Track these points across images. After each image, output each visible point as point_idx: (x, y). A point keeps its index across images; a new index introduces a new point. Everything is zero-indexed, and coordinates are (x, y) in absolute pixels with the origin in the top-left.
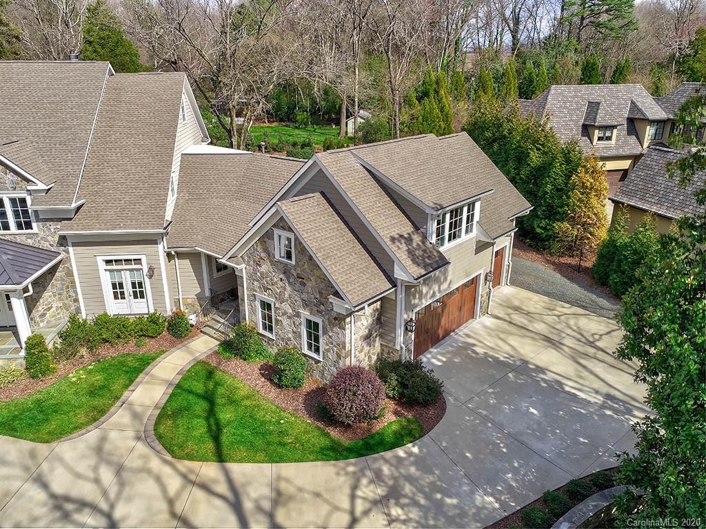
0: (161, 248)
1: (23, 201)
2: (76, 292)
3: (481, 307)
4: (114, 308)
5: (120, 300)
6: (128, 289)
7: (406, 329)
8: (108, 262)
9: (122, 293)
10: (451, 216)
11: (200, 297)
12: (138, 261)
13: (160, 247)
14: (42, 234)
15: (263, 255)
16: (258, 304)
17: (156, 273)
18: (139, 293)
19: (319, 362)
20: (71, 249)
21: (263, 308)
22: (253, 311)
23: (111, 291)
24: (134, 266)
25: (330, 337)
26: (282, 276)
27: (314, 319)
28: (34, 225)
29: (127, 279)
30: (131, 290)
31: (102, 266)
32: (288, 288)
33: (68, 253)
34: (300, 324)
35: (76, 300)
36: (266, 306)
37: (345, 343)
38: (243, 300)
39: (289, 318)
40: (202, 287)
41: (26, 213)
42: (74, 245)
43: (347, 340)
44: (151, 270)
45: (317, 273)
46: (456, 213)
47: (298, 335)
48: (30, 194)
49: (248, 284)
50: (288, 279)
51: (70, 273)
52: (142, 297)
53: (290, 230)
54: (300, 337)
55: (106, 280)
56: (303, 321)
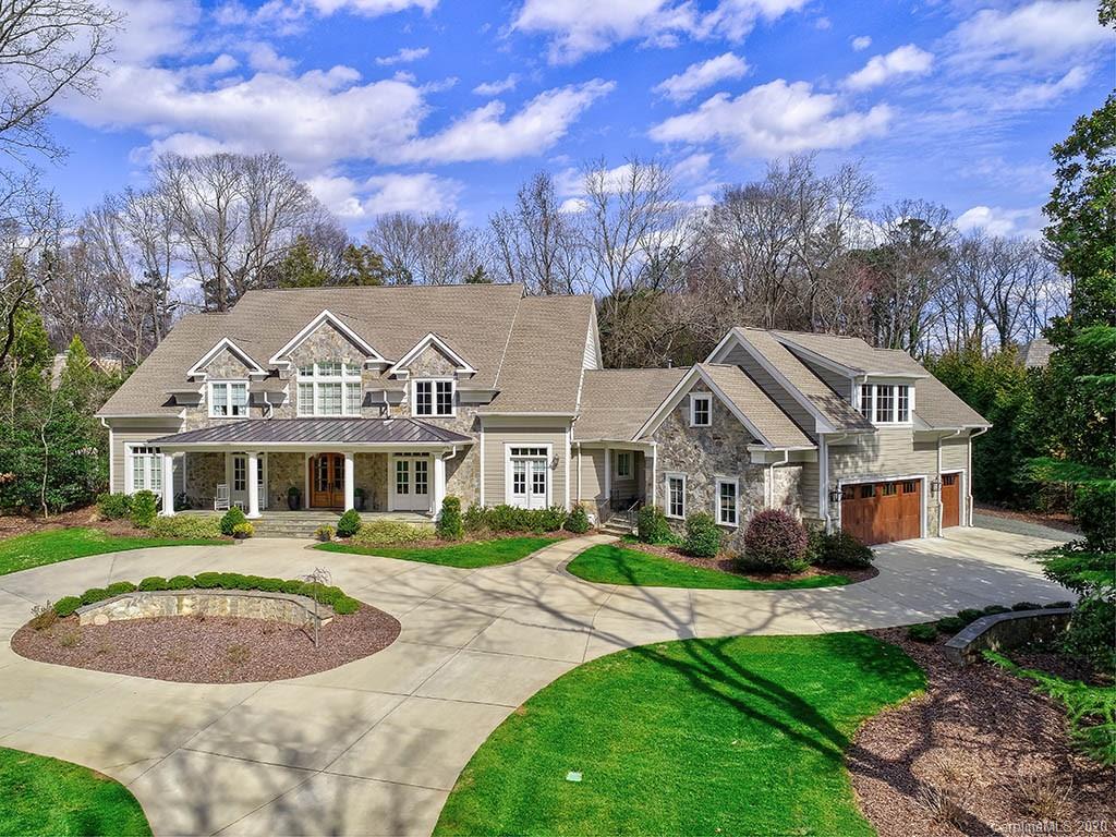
0: (568, 438)
1: (448, 386)
2: (479, 481)
3: (929, 525)
4: (513, 500)
5: (520, 494)
6: (529, 482)
7: (832, 500)
8: (515, 451)
9: (523, 486)
10: (879, 392)
11: (599, 500)
12: (544, 451)
13: (568, 435)
14: (458, 419)
15: (677, 426)
16: (667, 483)
17: (560, 464)
18: (539, 488)
19: (735, 529)
20: (483, 435)
21: (673, 487)
22: (662, 493)
23: (513, 482)
24: (538, 456)
25: (747, 495)
26: (697, 443)
27: (729, 481)
28: (454, 409)
29: (530, 470)
30: (532, 483)
31: (508, 454)
32: (703, 454)
33: (479, 439)
34: (714, 492)
35: (478, 491)
36: (677, 483)
37: (763, 497)
38: (651, 485)
39: (702, 488)
40: (602, 489)
41: (448, 397)
42: (487, 430)
43: (766, 495)
44: (556, 460)
45: (735, 427)
46: (885, 390)
47: (711, 505)
48: (457, 379)
49: (658, 464)
50: (703, 443)
51: (477, 461)
52: (542, 491)
53: (708, 389)
54: (714, 507)
55: (510, 470)
56: (718, 487)
